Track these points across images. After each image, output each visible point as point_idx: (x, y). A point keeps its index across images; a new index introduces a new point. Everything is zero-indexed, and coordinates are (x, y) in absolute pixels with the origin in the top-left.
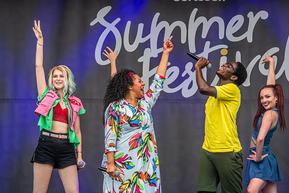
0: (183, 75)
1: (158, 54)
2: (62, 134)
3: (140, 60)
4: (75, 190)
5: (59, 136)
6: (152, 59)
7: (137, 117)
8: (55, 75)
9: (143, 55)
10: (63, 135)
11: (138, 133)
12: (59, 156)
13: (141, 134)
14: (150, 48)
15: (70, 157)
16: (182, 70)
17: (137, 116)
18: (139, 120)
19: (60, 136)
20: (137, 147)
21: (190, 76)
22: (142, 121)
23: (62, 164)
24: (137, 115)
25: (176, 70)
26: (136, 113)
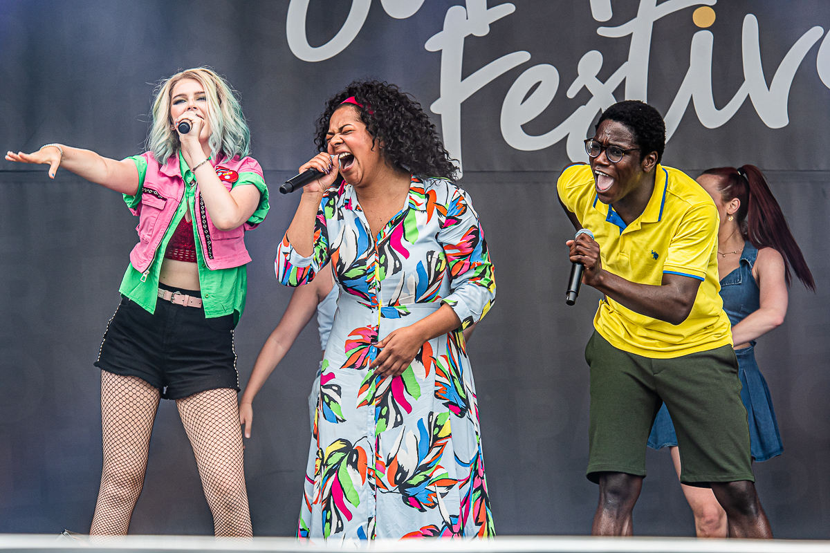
0: (572, 93)
1: (490, 25)
2: (184, 292)
3: (431, 45)
4: (225, 468)
5: (173, 296)
6: (470, 40)
7: (365, 274)
8: (178, 94)
9: (442, 30)
10: (187, 296)
11: (370, 326)
12: (171, 358)
13: (377, 331)
14: (465, 8)
15: (207, 366)
16: (568, 76)
17: (365, 267)
18: (369, 283)
19: (176, 297)
20: (362, 367)
21: (592, 96)
22: (380, 290)
23: (181, 385)
24: (367, 266)
25: (547, 75)
26: (368, 255)
